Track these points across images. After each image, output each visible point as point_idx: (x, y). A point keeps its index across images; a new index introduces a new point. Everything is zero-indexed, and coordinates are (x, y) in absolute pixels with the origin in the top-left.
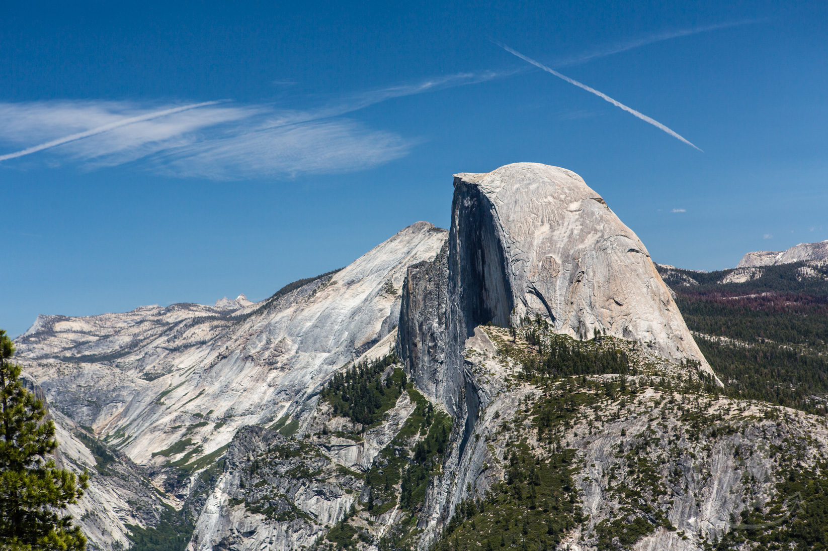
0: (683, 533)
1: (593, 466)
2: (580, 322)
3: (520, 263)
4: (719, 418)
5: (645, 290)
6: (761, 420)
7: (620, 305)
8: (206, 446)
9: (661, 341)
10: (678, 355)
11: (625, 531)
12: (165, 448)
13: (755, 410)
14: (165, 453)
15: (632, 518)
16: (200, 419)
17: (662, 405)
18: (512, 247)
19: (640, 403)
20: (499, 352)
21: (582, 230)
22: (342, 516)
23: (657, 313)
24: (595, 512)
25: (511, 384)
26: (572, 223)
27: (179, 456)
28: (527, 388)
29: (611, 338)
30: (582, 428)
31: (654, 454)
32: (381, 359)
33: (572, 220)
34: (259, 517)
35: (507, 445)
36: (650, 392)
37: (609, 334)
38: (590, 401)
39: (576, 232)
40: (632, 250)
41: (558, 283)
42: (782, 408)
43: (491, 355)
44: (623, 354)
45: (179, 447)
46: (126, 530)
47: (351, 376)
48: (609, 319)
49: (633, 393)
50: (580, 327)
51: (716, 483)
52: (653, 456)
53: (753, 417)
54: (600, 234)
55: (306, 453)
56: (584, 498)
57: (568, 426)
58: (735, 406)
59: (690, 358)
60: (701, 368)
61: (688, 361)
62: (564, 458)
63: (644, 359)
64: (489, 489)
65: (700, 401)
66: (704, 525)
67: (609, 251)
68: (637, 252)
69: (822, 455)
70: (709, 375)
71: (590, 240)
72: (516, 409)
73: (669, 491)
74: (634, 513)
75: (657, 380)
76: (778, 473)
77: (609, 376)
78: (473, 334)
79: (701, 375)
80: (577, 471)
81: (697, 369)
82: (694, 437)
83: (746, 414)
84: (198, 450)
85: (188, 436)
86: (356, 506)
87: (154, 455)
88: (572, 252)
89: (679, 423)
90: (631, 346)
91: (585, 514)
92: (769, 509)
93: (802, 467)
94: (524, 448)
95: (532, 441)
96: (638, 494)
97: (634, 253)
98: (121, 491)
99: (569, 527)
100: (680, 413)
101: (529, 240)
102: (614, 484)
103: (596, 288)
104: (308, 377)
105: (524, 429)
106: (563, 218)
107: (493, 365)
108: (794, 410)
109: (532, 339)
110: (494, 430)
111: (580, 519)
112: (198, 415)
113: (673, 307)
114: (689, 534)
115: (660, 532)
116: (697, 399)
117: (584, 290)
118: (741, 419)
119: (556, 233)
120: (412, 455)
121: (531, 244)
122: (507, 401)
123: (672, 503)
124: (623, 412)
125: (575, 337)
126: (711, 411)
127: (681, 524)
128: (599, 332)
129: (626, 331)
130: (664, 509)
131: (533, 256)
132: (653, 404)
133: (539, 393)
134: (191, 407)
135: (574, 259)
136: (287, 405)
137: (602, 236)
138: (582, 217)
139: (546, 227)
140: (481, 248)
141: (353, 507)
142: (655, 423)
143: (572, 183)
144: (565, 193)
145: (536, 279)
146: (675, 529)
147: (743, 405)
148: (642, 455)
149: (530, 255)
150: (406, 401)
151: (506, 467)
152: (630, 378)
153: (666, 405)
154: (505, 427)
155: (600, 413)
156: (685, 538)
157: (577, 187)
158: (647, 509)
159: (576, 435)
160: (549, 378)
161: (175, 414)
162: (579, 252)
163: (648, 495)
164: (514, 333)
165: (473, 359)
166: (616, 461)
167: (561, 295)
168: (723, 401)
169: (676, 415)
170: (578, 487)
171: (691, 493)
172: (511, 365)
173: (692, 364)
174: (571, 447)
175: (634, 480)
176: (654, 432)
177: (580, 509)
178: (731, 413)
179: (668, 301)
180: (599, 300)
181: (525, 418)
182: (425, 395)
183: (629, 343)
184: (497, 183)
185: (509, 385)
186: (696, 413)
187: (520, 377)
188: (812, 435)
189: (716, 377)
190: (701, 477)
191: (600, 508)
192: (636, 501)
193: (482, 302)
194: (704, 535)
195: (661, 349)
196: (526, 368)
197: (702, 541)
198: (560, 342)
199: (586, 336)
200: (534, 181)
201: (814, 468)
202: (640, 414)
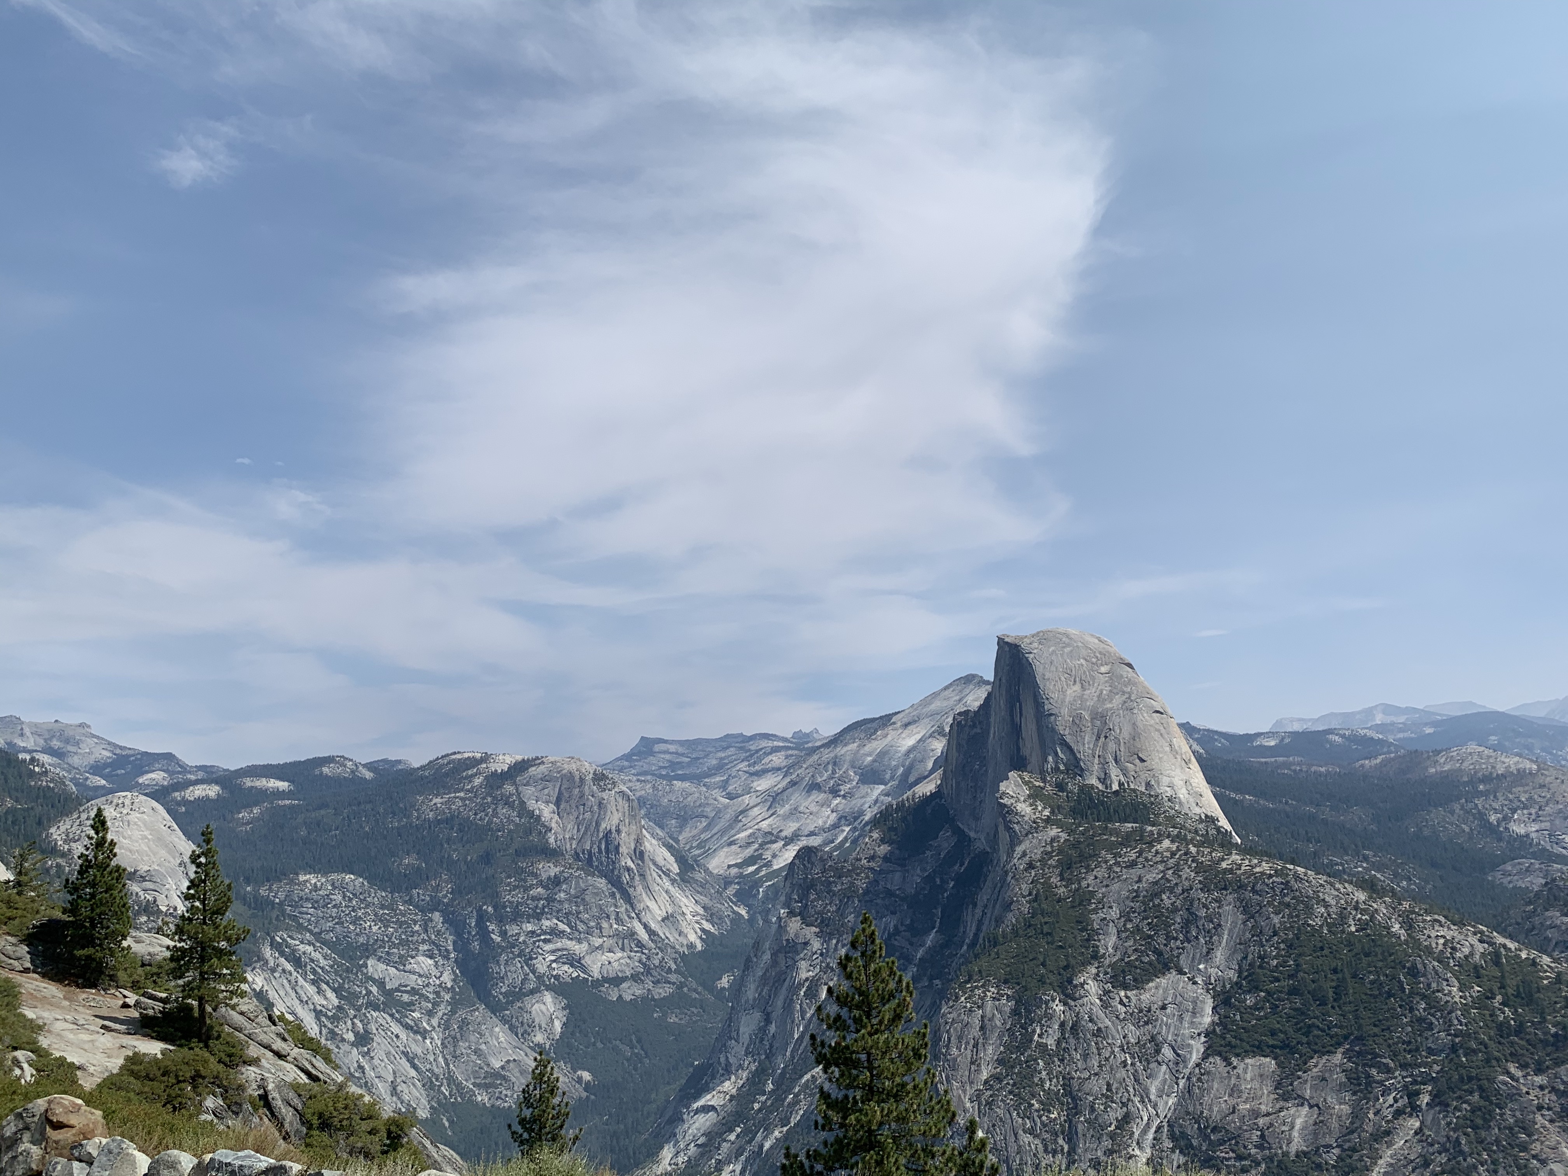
0: (1194, 977)
1: (1111, 907)
2: (1106, 774)
3: (1053, 718)
4: (1231, 871)
5: (1168, 749)
6: (1271, 876)
7: (1142, 761)
8: (775, 861)
9: (1181, 796)
10: (1197, 810)
11: (1138, 971)
12: (739, 861)
13: (1265, 867)
14: (736, 865)
15: (1146, 959)
16: (771, 837)
17: (1177, 856)
18: (1046, 702)
19: (1157, 852)
20: (1029, 796)
21: (1111, 691)
22: (886, 934)
23: (1178, 771)
24: (1110, 949)
25: (1039, 826)
26: (1102, 685)
27: (751, 869)
28: (1054, 831)
29: (1134, 790)
30: (1101, 872)
31: (1167, 900)
32: (928, 794)
33: (1102, 682)
34: (814, 929)
35: (1032, 883)
36: (1166, 843)
37: (1132, 787)
38: (1110, 847)
39: (1104, 692)
40: (1158, 712)
41: (1087, 738)
42: (1291, 867)
43: (1022, 799)
44: (1145, 805)
45: (750, 861)
46: (699, 933)
47: (901, 806)
48: (1133, 773)
49: (1150, 844)
50: (1105, 779)
51: (1226, 932)
52: (1167, 902)
53: (1263, 873)
54: (1127, 696)
55: (858, 875)
56: (1100, 937)
57: (1089, 870)
58: (1247, 863)
59: (1209, 814)
60: (1220, 824)
61: (1206, 816)
62: (1083, 899)
63: (1164, 812)
64: (1014, 921)
65: (1214, 855)
66: (1213, 971)
67: (1135, 711)
68: (1162, 713)
69: (1329, 915)
70: (1226, 830)
71: (1118, 700)
72: (1042, 849)
73: (1181, 936)
74: (1148, 955)
75: (1176, 831)
76: (1286, 929)
77: (1130, 825)
78: (1008, 779)
79: (1218, 829)
80: (1096, 912)
81: (1215, 825)
82: (1205, 888)
83: (1258, 870)
84: (768, 864)
85: (760, 851)
86: (899, 926)
87: (729, 866)
88: (1100, 710)
89: (1193, 874)
90: (1152, 799)
91: (1102, 951)
92: (1275, 962)
93: (1309, 925)
94: (1048, 886)
95: (1055, 880)
96: (1150, 937)
97: (1158, 714)
98: (698, 897)
99: (1085, 964)
100: (1194, 865)
101: (1062, 696)
102: (1129, 926)
103: (1122, 744)
104: (867, 805)
105: (1049, 869)
106: (1093, 678)
107: (1024, 808)
108: (1303, 870)
109: (1060, 787)
110: (1022, 867)
111: (1096, 956)
112: (770, 833)
113: (1195, 765)
114: (1199, 980)
115: (1173, 975)
116: (1211, 853)
117: (1112, 746)
118: (1252, 875)
119: (1087, 692)
120: (952, 884)
121: (1063, 701)
122: (1034, 841)
123: (1183, 949)
124: (1141, 859)
125: (1101, 787)
126: (1224, 865)
127: (1192, 967)
128: (1123, 784)
129: (1148, 785)
130: (1175, 953)
131: (1065, 711)
132: (1168, 854)
133: (1064, 836)
134: (764, 825)
135: (1102, 717)
136: (847, 829)
137: (1129, 698)
138: (1111, 679)
139: (1077, 687)
140: (1019, 701)
141: (896, 927)
142: (1170, 872)
143: (1104, 648)
144: (1097, 657)
145: (1067, 732)
146: (1185, 974)
147: (1256, 861)
148: (1157, 901)
149: (1062, 711)
150: (947, 834)
151: (1029, 902)
152: (1149, 828)
153: (1181, 855)
154: (1030, 866)
155: (1119, 859)
156: (1195, 983)
157: (1108, 652)
158: (1159, 953)
159: (1096, 878)
160: (1074, 823)
161: (751, 831)
162: (1107, 710)
163: (1162, 940)
164: (1044, 780)
165: (1005, 801)
166: (1132, 904)
167: (1089, 748)
168: (1236, 857)
169: (1190, 867)
170: (1096, 926)
171: (1202, 941)
172: (1040, 808)
173: (1211, 820)
174: (1090, 889)
175: (1149, 924)
176: (1169, 881)
177: (1097, 947)
178: (1243, 868)
179: (1190, 760)
180: (1123, 754)
181: (1051, 857)
182: (966, 830)
183: (1152, 796)
184: (1036, 645)
185: (1035, 827)
186: (1210, 866)
187: (1048, 821)
188: (1321, 894)
189: (1234, 833)
190: (1211, 926)
191: (1116, 948)
192: (1149, 943)
193: (1018, 749)
194: (1213, 981)
195: (1181, 803)
196: (1052, 812)
197: (1211, 987)
198: (1086, 790)
199: (1111, 787)
200: (1068, 645)
201: (1321, 926)
202: (1156, 863)
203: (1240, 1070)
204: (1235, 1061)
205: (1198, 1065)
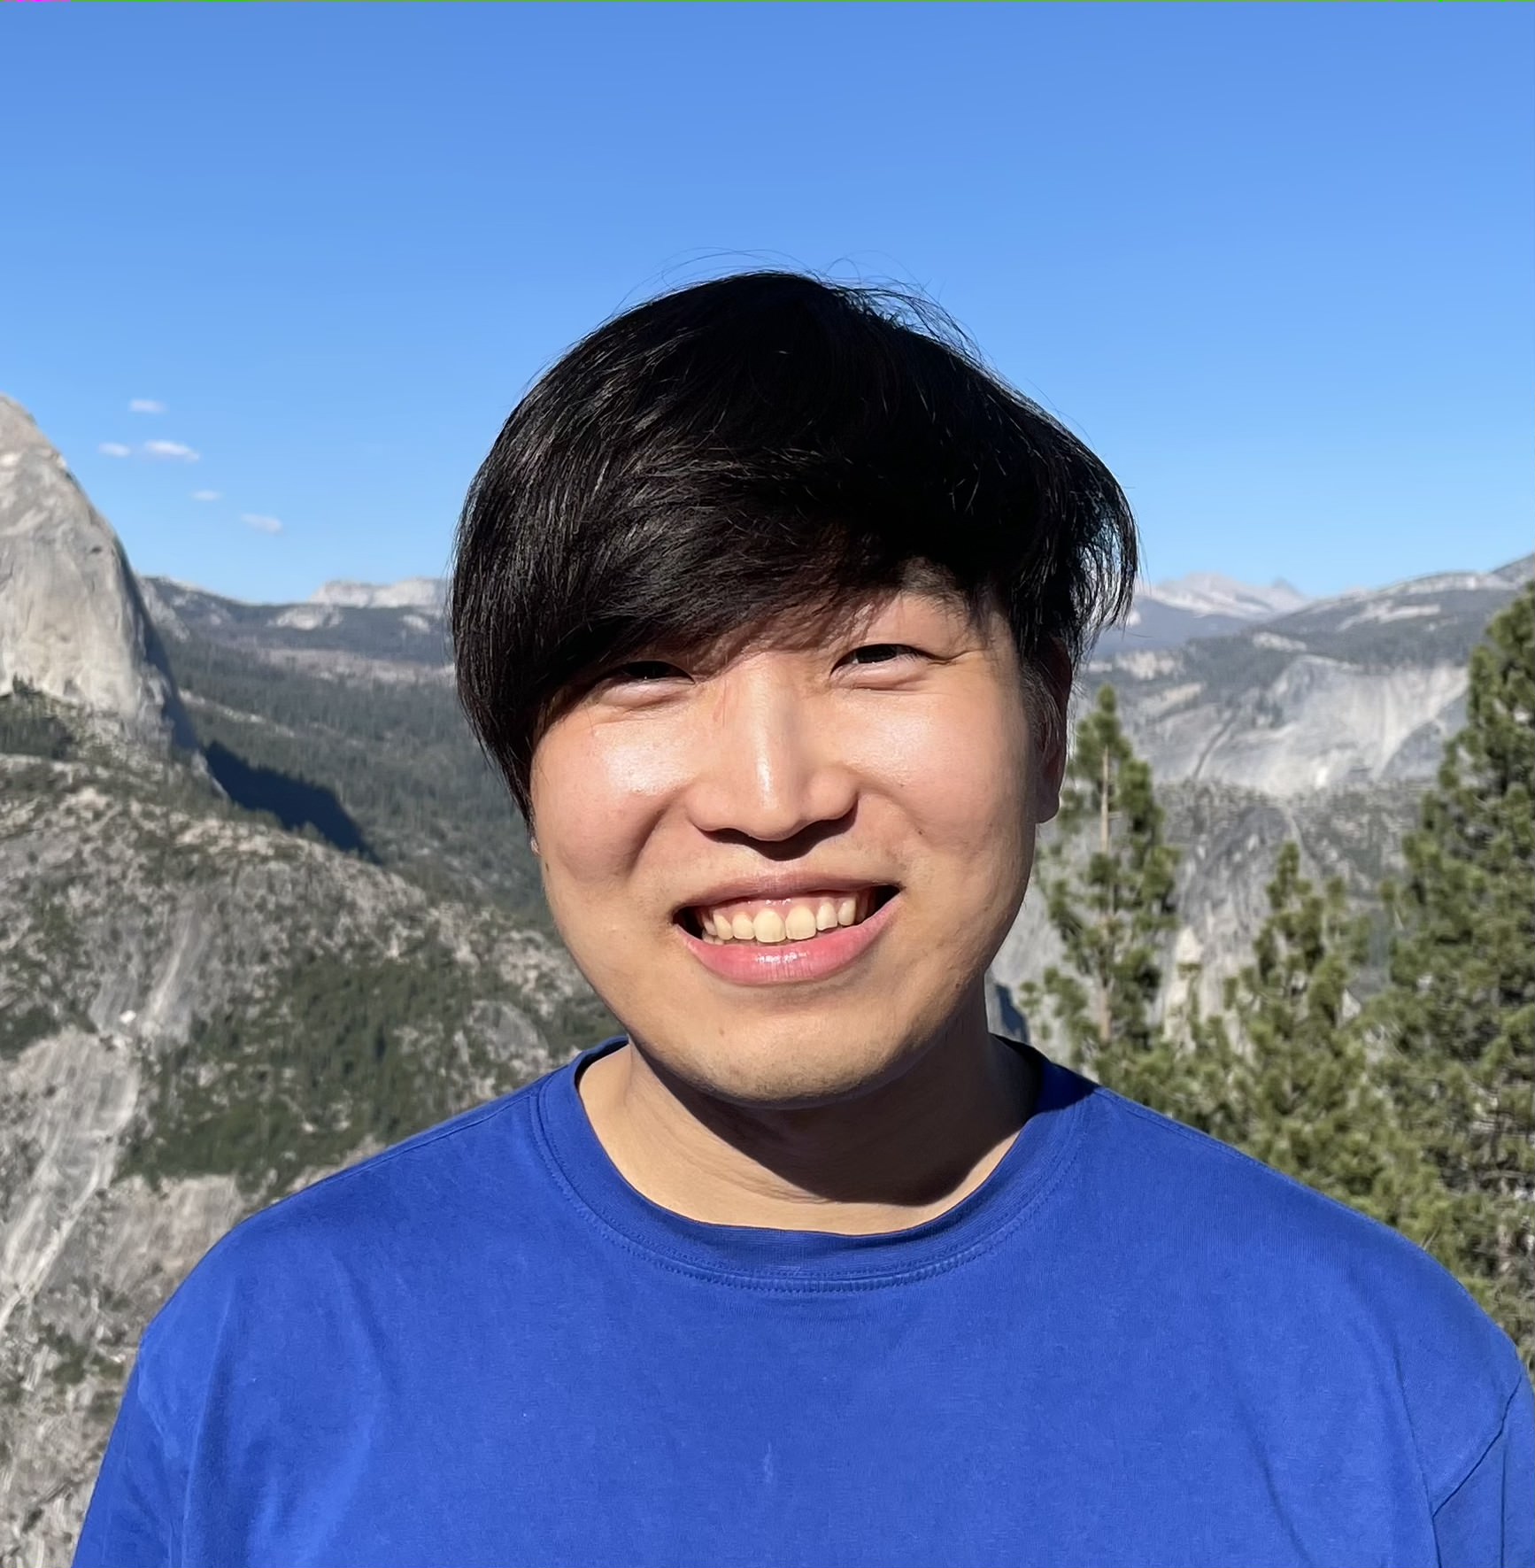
0: (111, 1037)
4: (200, 850)
6: (265, 859)
7: (64, 639)
13: (260, 844)
15: (26, 1006)
17: (105, 820)
19: (70, 811)
21: (16, 503)
29: (40, 694)
37: (38, 687)
40: (97, 550)
42: (305, 843)
44: (58, 723)
48: (42, 661)
51: (177, 957)
53: (254, 853)
54: (46, 515)
58: (228, 833)
63: (93, 738)
65: (172, 818)
66: (148, 1028)
67: (59, 547)
68: (108, 553)
69: (358, 928)
71: (29, 522)
73: (97, 965)
74: (29, 998)
75: (109, 774)
76: (283, 952)
77: (26, 759)
82: (152, 878)
83: (244, 847)
89: (130, 853)
90: (73, 713)
93: (323, 947)
96: (40, 966)
97: (102, 555)
100: (134, 835)
103: (28, 606)
108: (325, 851)
114: (119, 1042)
115: (70, 1034)
116: (166, 815)
118: (235, 856)
123: (98, 986)
124: (38, 823)
126: (188, 838)
127: (108, 1021)
128: (22, 683)
129: (69, 686)
130: (83, 995)
132: (89, 815)
137: (50, 519)
138: (18, 478)
142: (87, 849)
143: (10, 419)
146: (96, 1032)
147: (243, 831)
152: (61, 766)
153: (113, 819)
156: (111, 1049)
162: (5, 540)
163: (58, 967)
168: (212, 824)
169: (125, 840)
171: (133, 972)
175: (38, 942)
176: (83, 863)
178: (220, 843)
180: (28, 627)
183: (73, 707)
186: (163, 838)
188: (348, 893)
190: (153, 945)
192: (36, 978)
194: (144, 1043)
195: (125, 723)
197: (140, 1054)
201: (342, 950)
202: (66, 830)
203: (172, 1201)
204: (165, 1184)
205: (101, 1194)
